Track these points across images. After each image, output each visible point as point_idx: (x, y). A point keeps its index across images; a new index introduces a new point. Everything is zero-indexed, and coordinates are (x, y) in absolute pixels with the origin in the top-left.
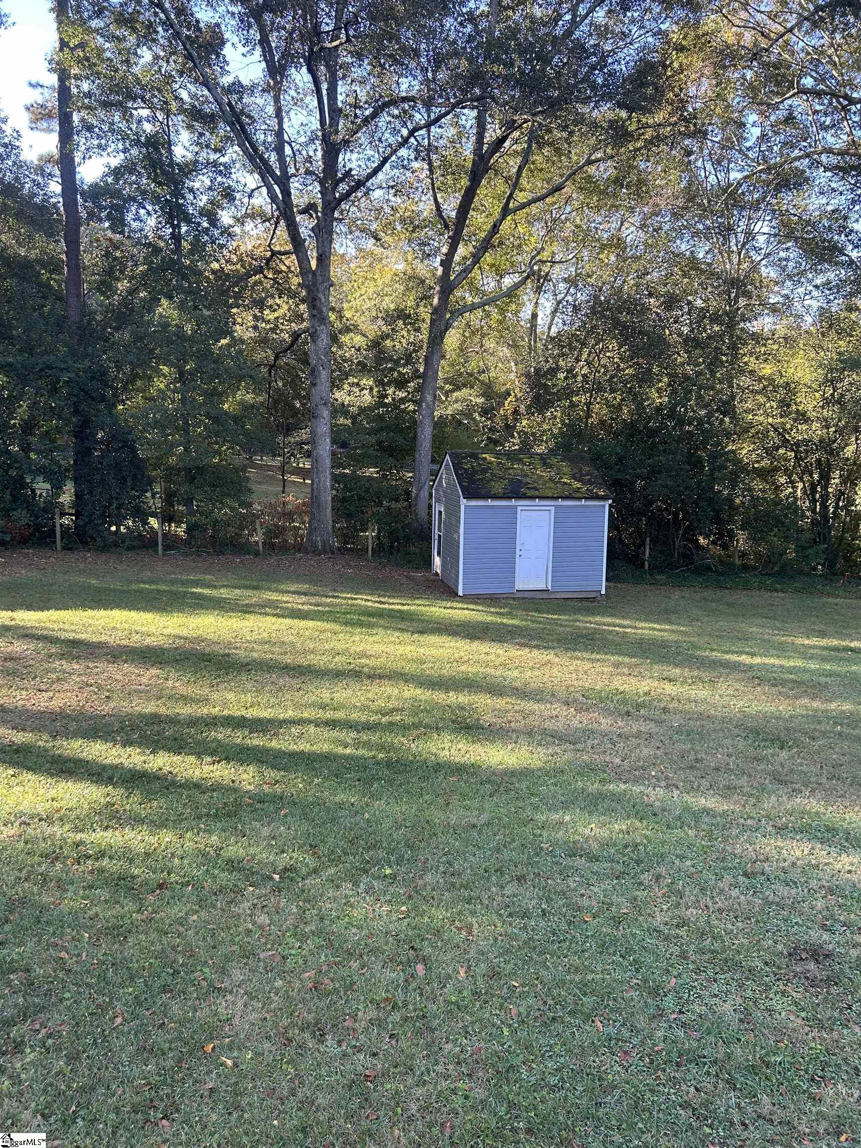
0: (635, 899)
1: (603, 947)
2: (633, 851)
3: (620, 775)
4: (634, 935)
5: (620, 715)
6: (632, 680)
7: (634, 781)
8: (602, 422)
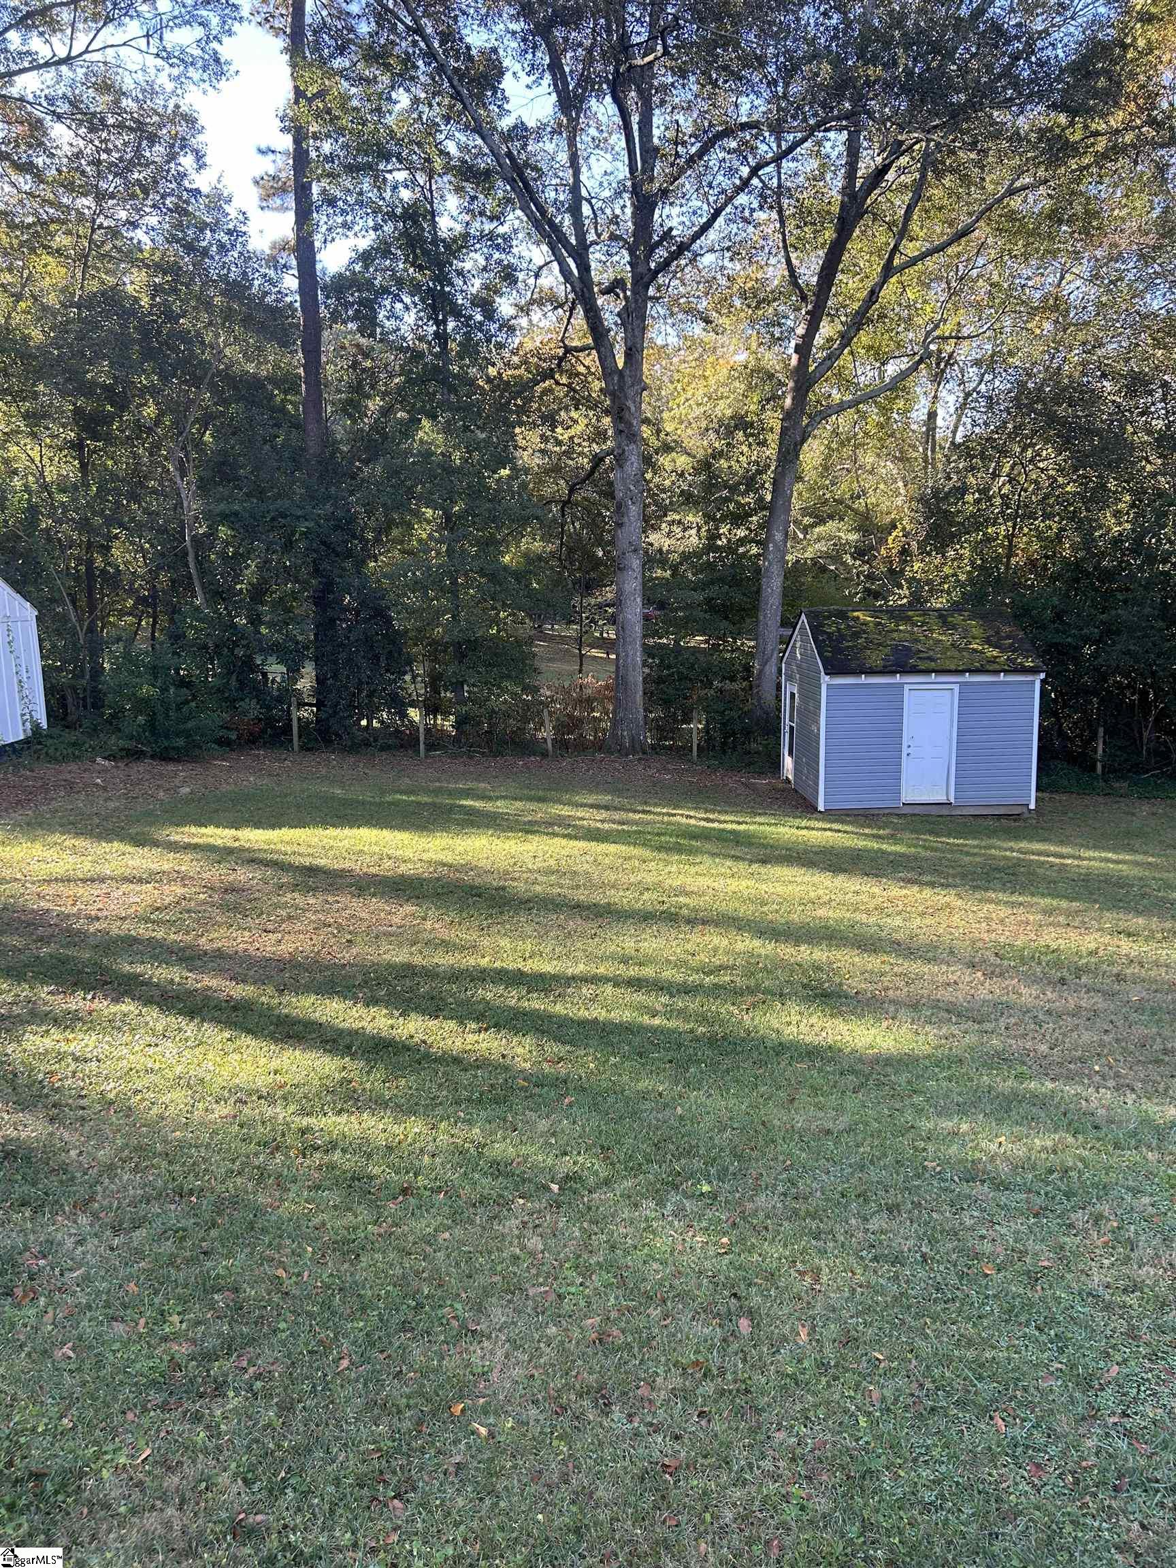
0: (1062, 1248)
1: (1010, 1313)
2: (1061, 1179)
3: (1045, 1069)
4: (1058, 1300)
5: (1049, 983)
6: (1073, 934)
7: (1067, 1078)
8: (1032, 563)
